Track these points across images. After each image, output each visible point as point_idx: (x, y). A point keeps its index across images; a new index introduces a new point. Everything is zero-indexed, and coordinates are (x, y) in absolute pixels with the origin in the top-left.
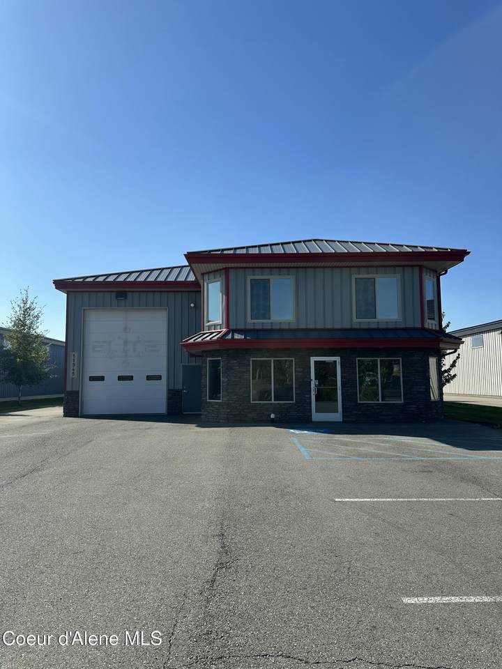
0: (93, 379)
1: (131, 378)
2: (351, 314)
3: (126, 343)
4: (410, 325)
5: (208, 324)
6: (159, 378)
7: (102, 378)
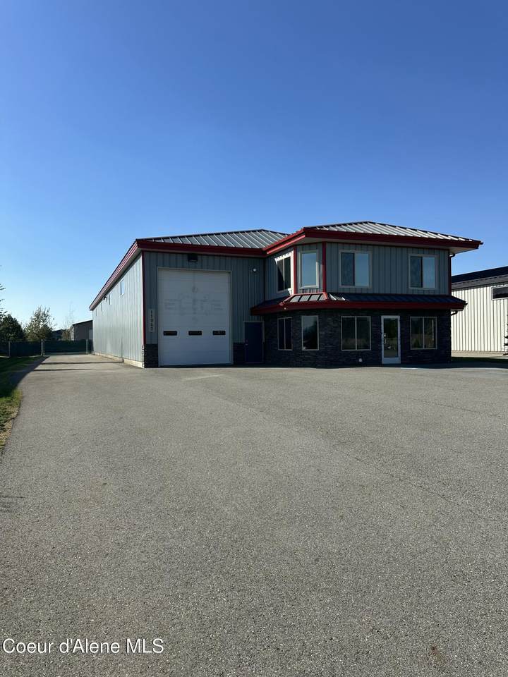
0: (167, 333)
1: (199, 333)
2: (408, 283)
3: (194, 301)
4: (442, 293)
5: (302, 288)
6: (223, 333)
7: (174, 333)
